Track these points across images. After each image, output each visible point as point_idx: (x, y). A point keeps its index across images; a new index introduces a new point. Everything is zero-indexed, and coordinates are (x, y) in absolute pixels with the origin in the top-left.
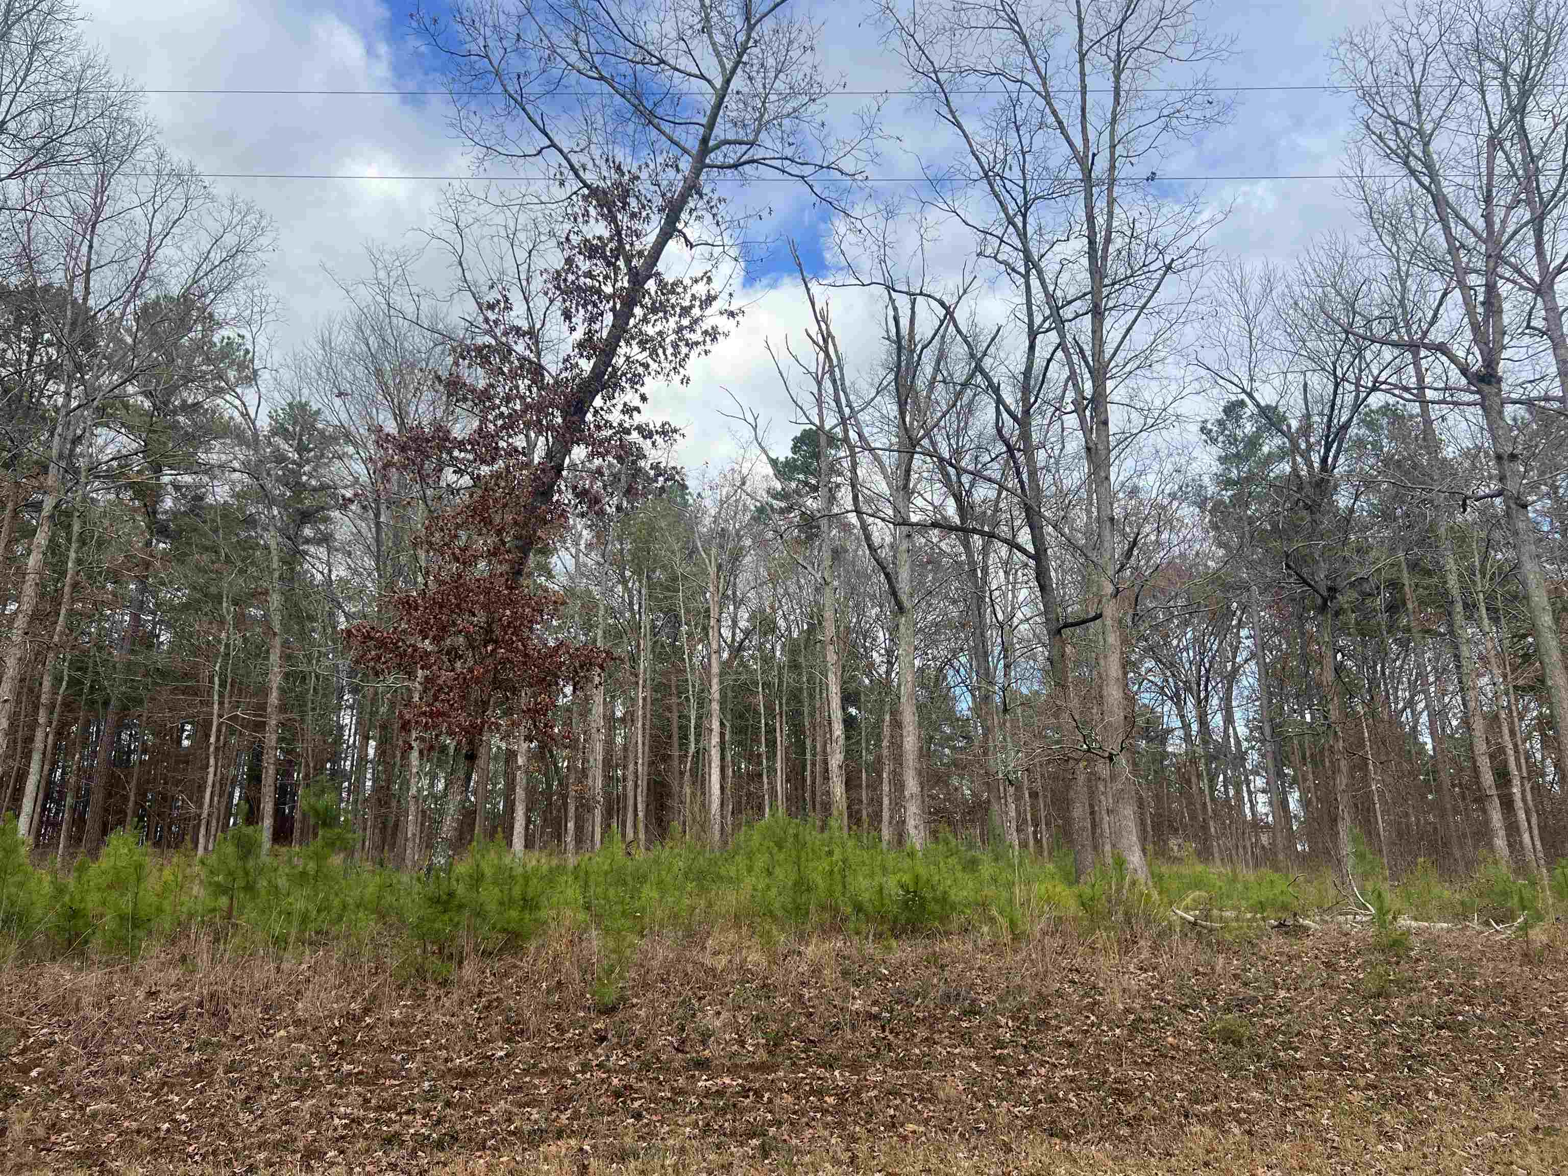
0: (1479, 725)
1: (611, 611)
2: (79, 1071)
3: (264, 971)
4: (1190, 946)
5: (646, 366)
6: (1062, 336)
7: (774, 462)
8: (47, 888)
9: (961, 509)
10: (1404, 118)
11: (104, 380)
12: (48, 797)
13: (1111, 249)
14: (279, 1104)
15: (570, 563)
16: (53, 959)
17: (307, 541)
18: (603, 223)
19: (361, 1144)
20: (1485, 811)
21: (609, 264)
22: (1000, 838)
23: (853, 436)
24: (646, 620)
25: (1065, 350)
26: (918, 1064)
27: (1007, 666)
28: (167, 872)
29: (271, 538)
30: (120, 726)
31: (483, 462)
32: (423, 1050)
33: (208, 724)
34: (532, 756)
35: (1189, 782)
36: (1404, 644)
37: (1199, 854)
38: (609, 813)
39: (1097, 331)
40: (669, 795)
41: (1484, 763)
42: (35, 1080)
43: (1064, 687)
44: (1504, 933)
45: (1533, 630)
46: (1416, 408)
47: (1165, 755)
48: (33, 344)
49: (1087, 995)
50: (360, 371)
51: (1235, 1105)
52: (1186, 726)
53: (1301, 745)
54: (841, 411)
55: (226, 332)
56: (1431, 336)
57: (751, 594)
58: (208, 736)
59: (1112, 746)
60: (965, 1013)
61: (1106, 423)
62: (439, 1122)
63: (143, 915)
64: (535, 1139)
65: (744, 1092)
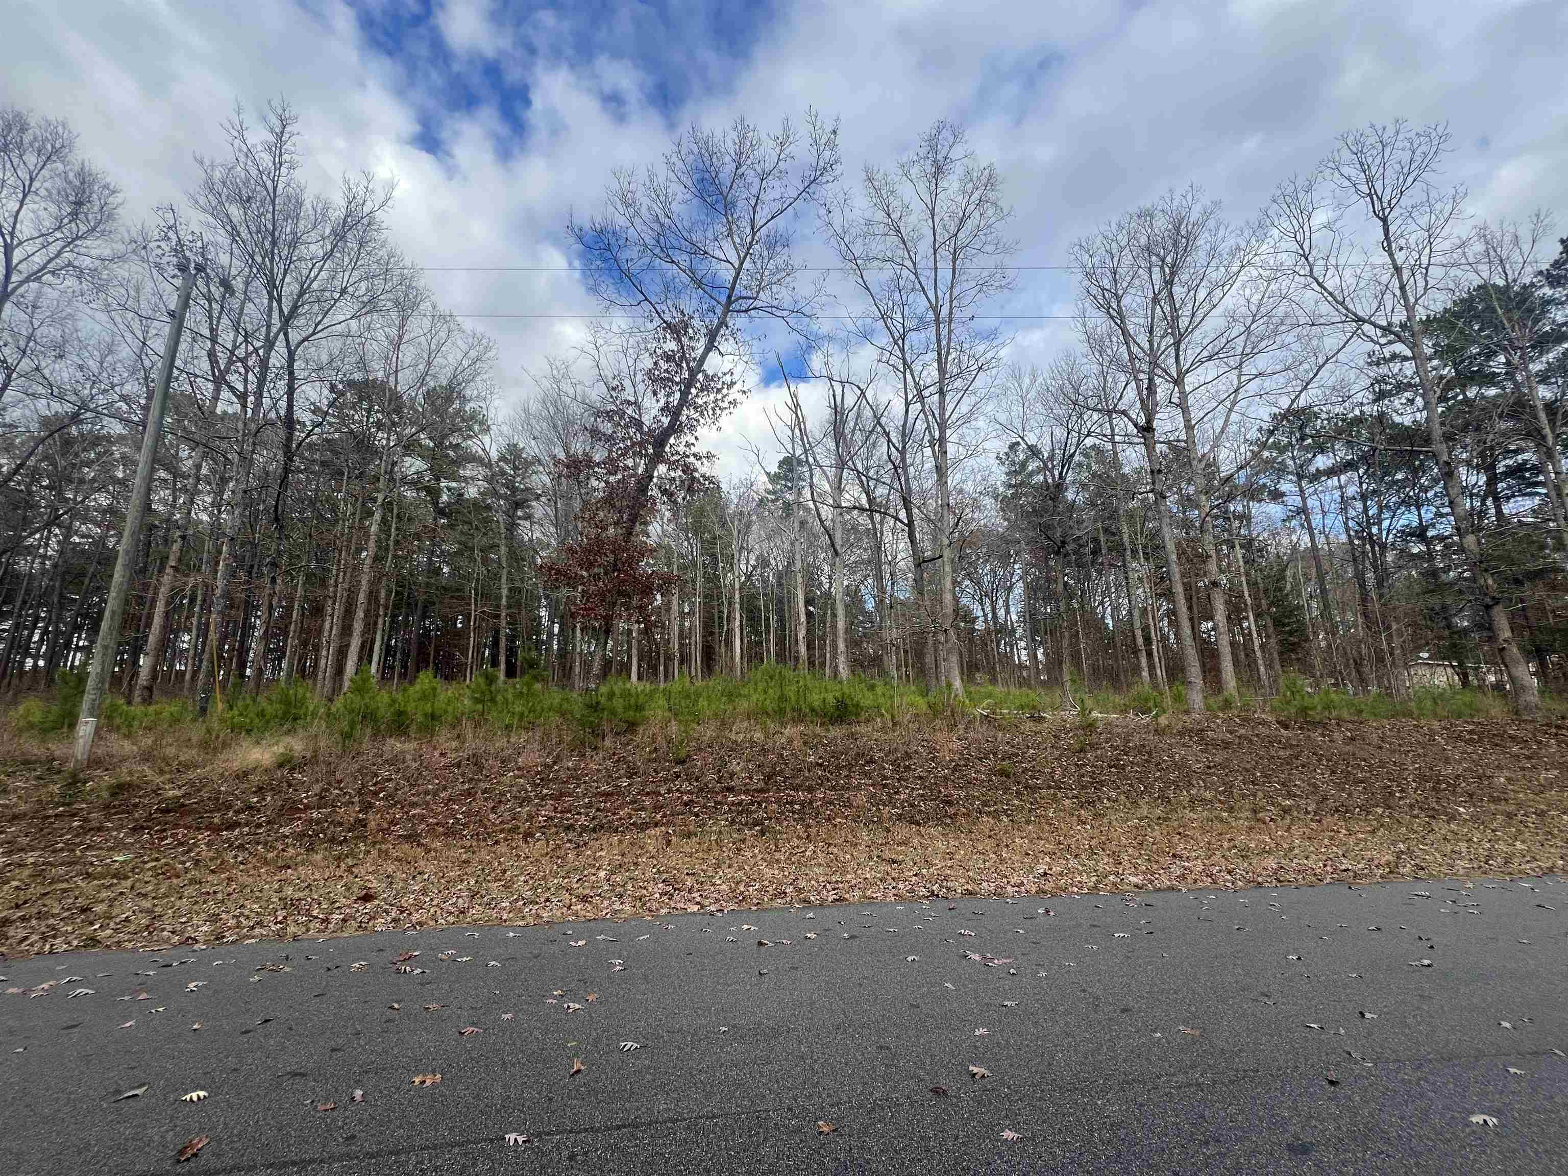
0: (1136, 613)
1: (681, 556)
2: (405, 793)
3: (501, 743)
4: (985, 727)
5: (698, 421)
6: (923, 405)
7: (768, 474)
8: (387, 700)
9: (870, 501)
10: (1108, 287)
11: (407, 431)
12: (387, 653)
13: (950, 358)
14: (510, 810)
15: (659, 529)
16: (391, 736)
17: (520, 518)
18: (674, 343)
19: (553, 830)
20: (1138, 658)
21: (677, 365)
22: (887, 674)
23: (811, 460)
24: (700, 560)
25: (925, 413)
26: (843, 788)
27: (893, 584)
28: (449, 692)
29: (500, 517)
30: (424, 617)
31: (611, 474)
32: (585, 782)
33: (470, 614)
34: (640, 632)
35: (986, 644)
36: (1099, 572)
37: (990, 681)
38: (682, 662)
39: (942, 402)
40: (714, 653)
41: (1138, 633)
42: (382, 799)
43: (922, 594)
44: (1146, 719)
45: (1167, 563)
46: (1109, 446)
47: (974, 630)
48: (369, 411)
49: (931, 753)
50: (545, 426)
51: (1005, 807)
52: (985, 615)
53: (1045, 624)
54: (804, 445)
55: (472, 404)
56: (1119, 407)
57: (757, 547)
58: (469, 621)
59: (947, 626)
60: (867, 762)
61: (946, 453)
62: (594, 818)
63: (438, 713)
64: (643, 827)
65: (752, 803)
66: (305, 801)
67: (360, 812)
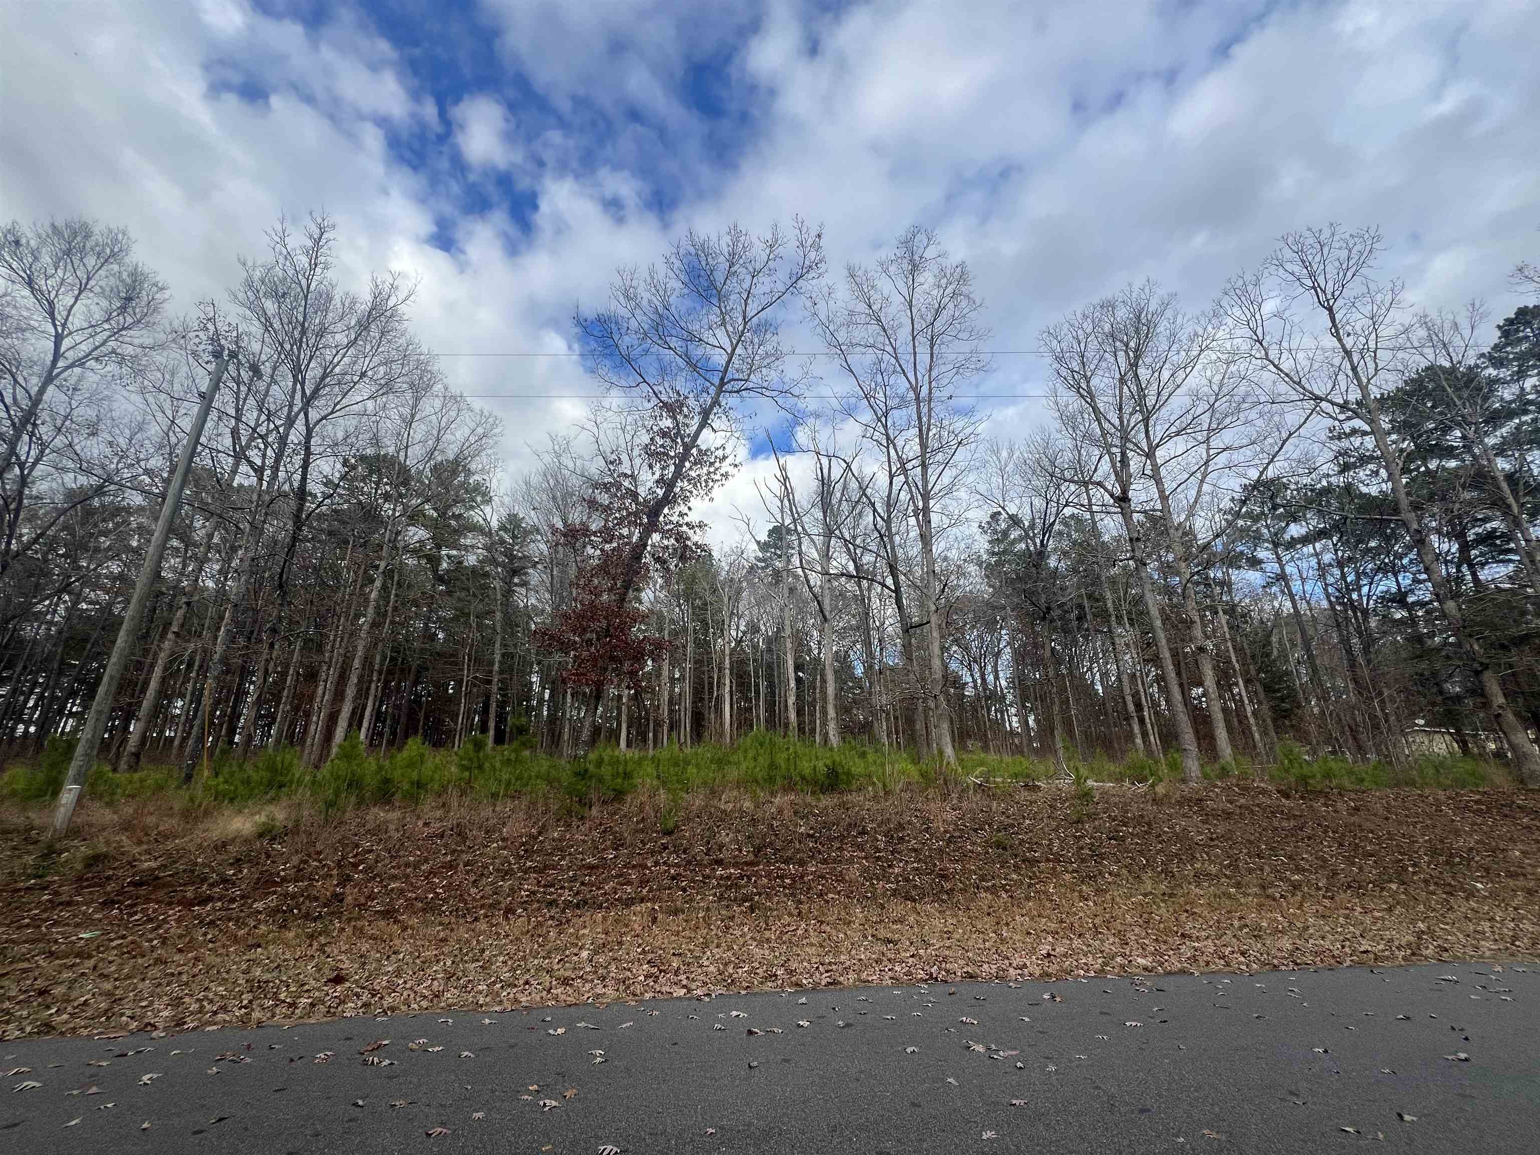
0: (1125, 679)
1: (672, 621)
2: (385, 866)
3: (487, 812)
4: (979, 796)
5: (691, 492)
6: (906, 477)
7: (758, 543)
8: (374, 767)
9: (857, 568)
10: (1077, 369)
11: (413, 502)
12: (378, 719)
13: (931, 434)
14: (492, 883)
15: (651, 595)
16: (375, 805)
17: (516, 585)
18: (670, 420)
19: (536, 905)
20: (1130, 725)
21: (673, 441)
22: (878, 741)
23: (799, 528)
24: (691, 626)
25: (908, 485)
26: (835, 861)
27: (881, 649)
28: (437, 759)
29: (497, 584)
30: (416, 683)
31: (606, 542)
32: (570, 854)
33: (462, 680)
34: (630, 698)
35: (976, 711)
36: (1085, 638)
37: (982, 748)
38: (671, 729)
39: (924, 475)
40: (703, 719)
41: (1129, 699)
42: (361, 871)
43: (911, 660)
44: (1142, 788)
45: (1152, 629)
46: (1087, 515)
47: (964, 696)
48: (377, 484)
49: (924, 823)
50: (545, 497)
51: (1003, 882)
52: (974, 681)
53: (1034, 690)
54: (793, 515)
55: (476, 477)
56: (1094, 479)
57: (747, 612)
58: (461, 687)
59: (937, 691)
60: (859, 833)
61: (930, 522)
62: (578, 893)
63: (423, 781)
64: (629, 903)
65: (741, 877)
66: (282, 873)
67: (337, 885)
